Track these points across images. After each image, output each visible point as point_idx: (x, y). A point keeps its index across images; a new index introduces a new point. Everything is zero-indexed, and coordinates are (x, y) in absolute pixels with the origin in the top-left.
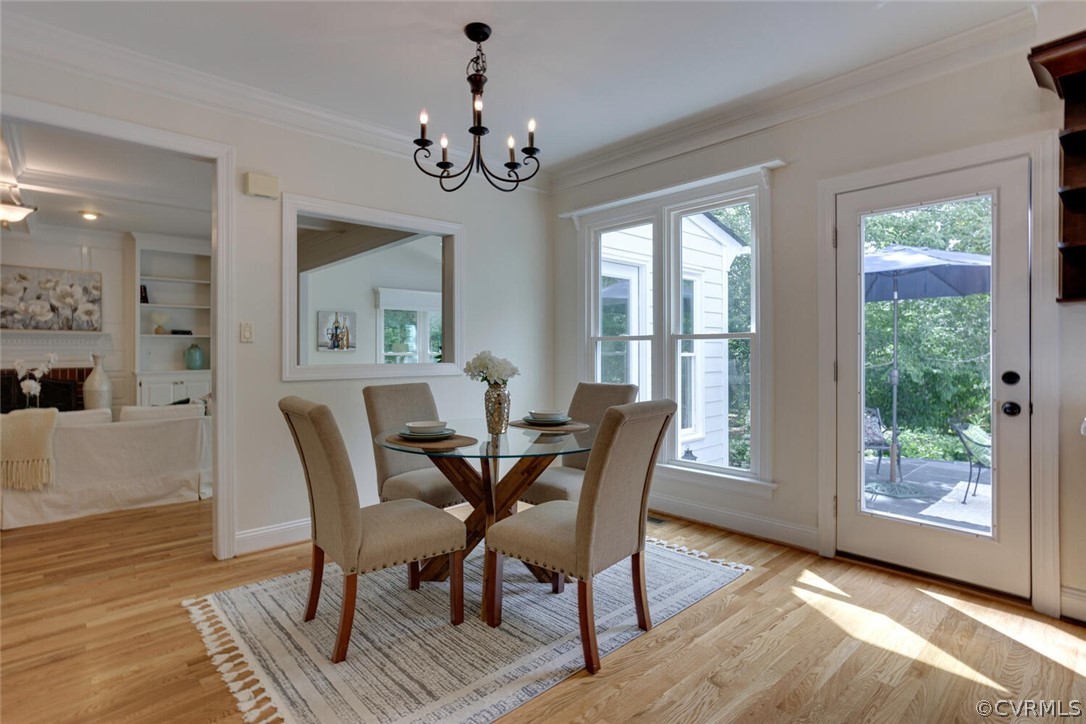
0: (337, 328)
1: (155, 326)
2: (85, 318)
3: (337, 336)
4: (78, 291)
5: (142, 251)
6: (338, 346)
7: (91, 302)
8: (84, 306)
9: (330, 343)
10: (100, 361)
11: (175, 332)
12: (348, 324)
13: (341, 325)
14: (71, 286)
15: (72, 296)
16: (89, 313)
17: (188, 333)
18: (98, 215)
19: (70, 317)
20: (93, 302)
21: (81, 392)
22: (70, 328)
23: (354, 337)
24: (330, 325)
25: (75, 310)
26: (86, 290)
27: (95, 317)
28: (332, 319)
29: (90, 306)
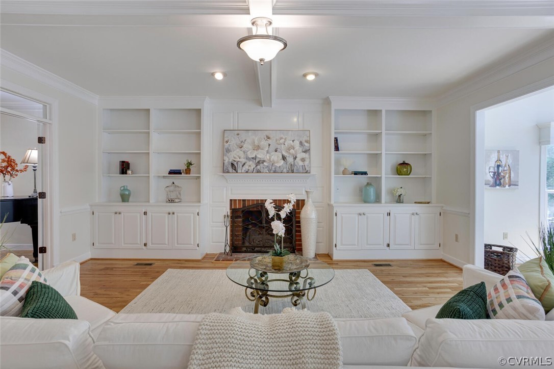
0: (498, 166)
1: (342, 169)
2: (301, 163)
3: (499, 174)
4: (297, 143)
5: (335, 110)
6: (500, 185)
7: (304, 152)
8: (301, 155)
9: (492, 181)
10: (310, 195)
11: (356, 173)
12: (510, 161)
13: (503, 164)
14: (293, 141)
15: (294, 148)
16: (303, 160)
17: (365, 173)
18: (316, 75)
19: (293, 163)
20: (305, 152)
21: (299, 217)
22: (293, 172)
23: (517, 174)
24: (492, 163)
25: (295, 158)
26: (301, 143)
27: (306, 163)
28: (494, 158)
29: (304, 155)
